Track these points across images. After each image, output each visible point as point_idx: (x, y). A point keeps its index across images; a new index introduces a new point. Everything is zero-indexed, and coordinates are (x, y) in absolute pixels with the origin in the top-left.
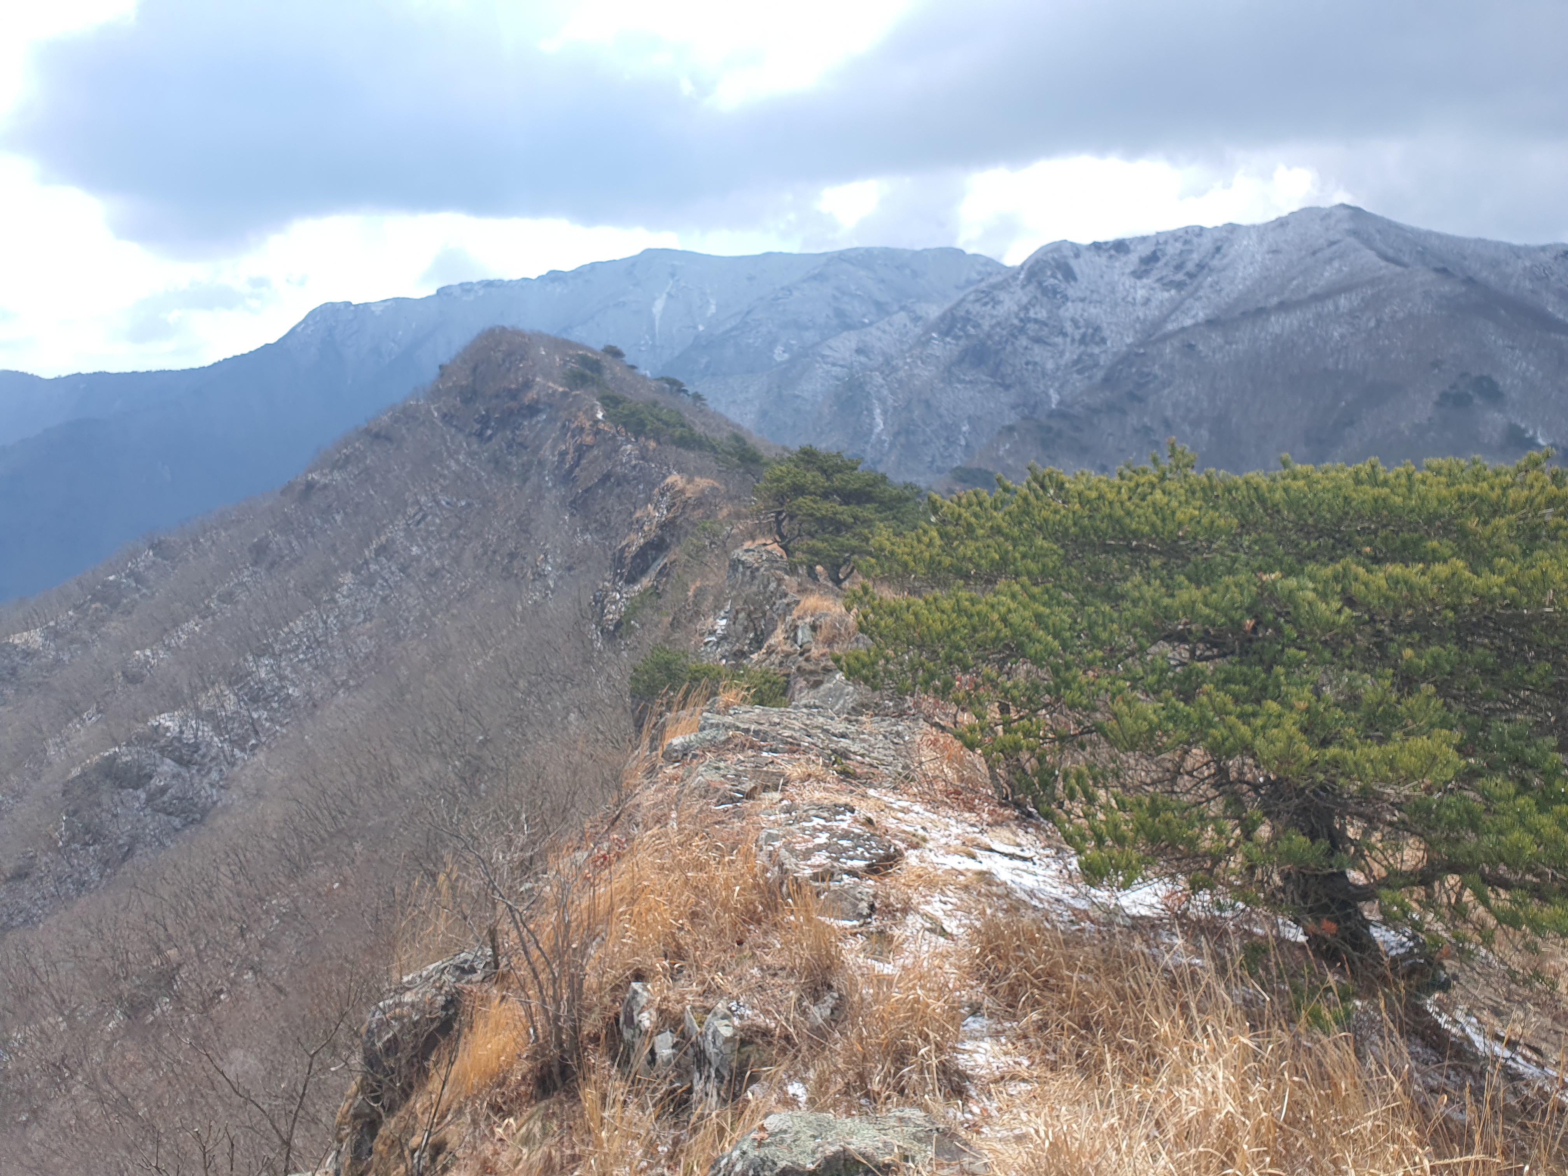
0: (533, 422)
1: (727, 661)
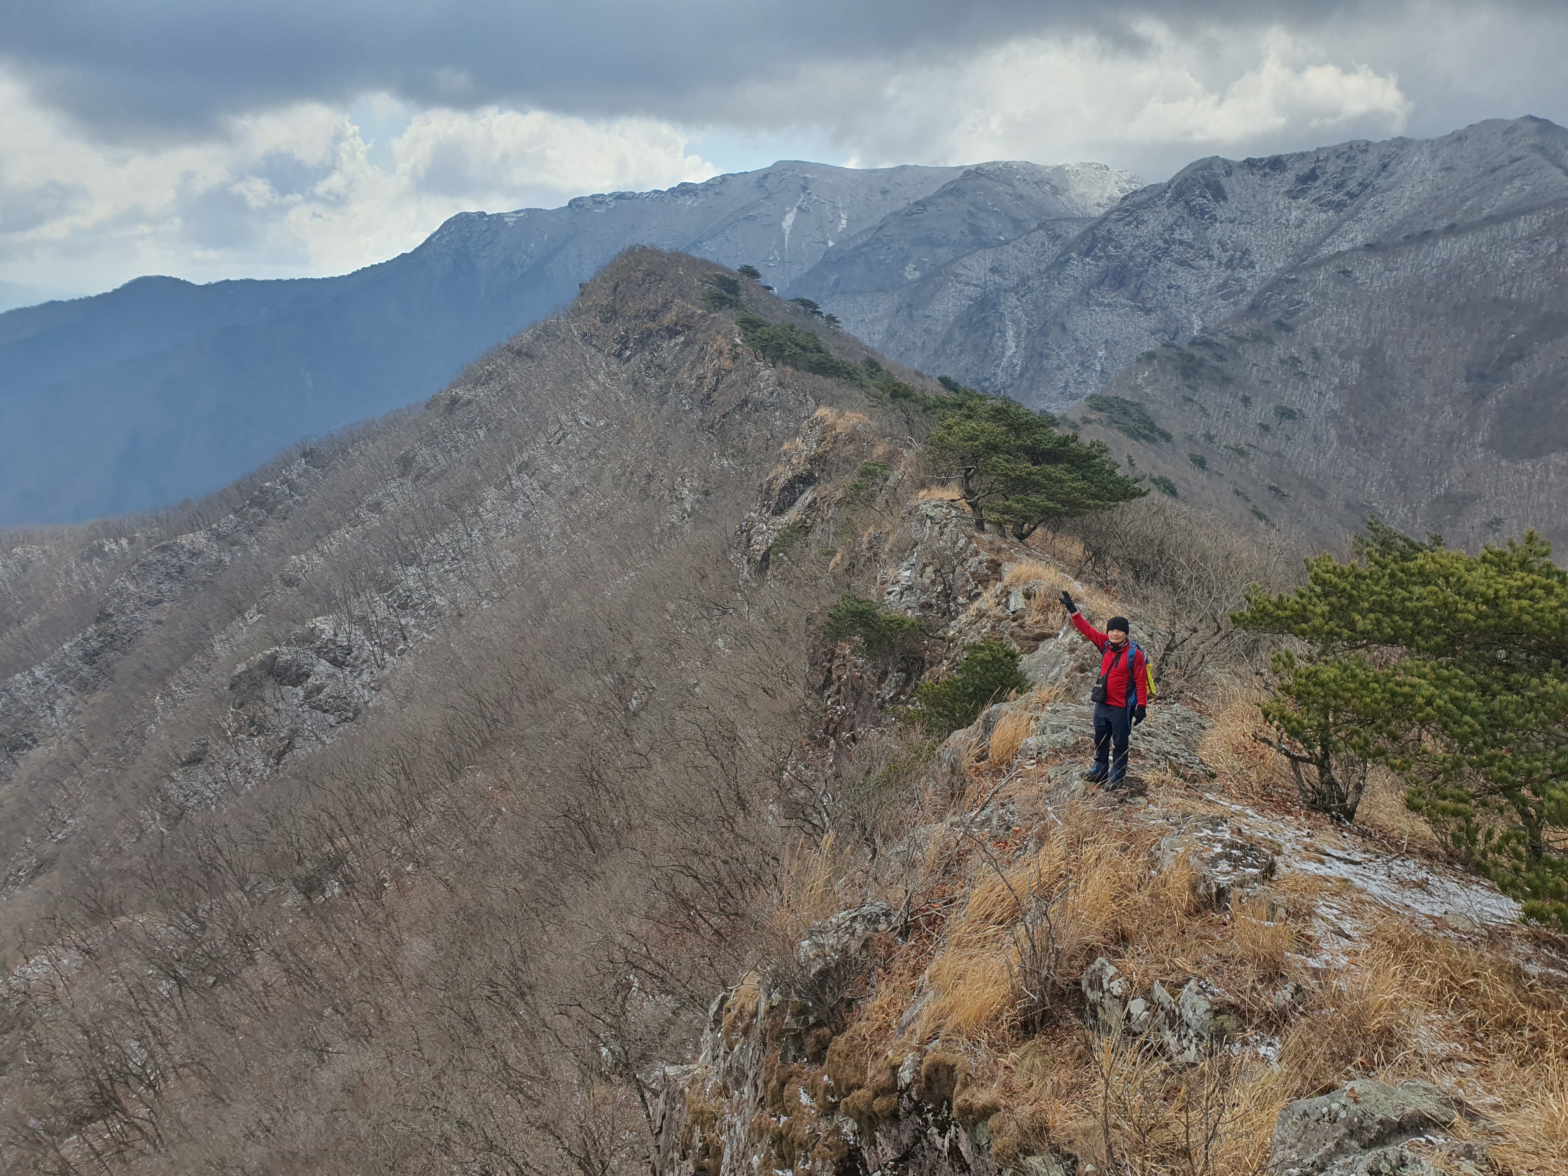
0: (672, 345)
1: (913, 613)
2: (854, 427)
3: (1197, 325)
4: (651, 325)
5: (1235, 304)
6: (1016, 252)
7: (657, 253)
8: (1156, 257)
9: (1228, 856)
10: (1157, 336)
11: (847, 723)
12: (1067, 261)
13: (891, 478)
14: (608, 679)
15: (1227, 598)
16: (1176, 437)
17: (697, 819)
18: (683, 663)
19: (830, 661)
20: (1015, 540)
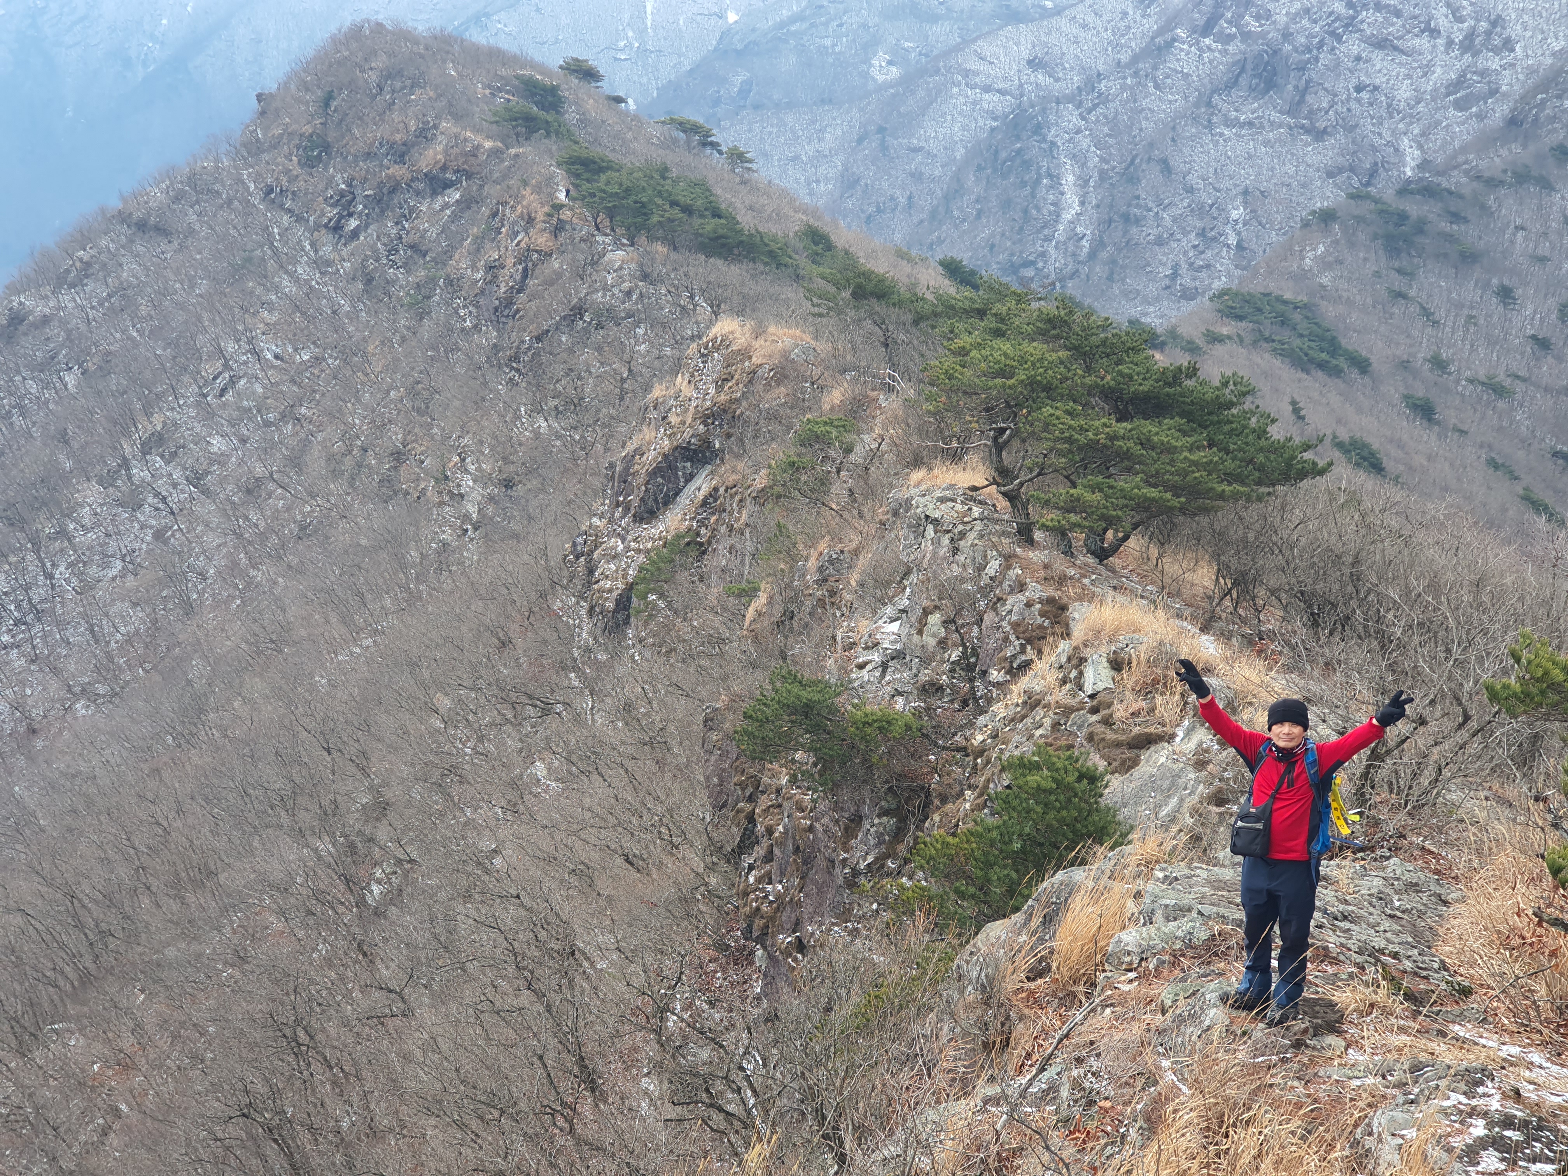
0: (437, 206)
1: (908, 702)
2: (785, 355)
3: (1411, 157)
4: (398, 171)
5: (1480, 117)
6: (1075, 29)
7: (404, 35)
8: (1333, 34)
9: (1497, 1143)
10: (1339, 180)
11: (787, 916)
12: (1170, 44)
13: (858, 449)
14: (325, 846)
15: (1480, 660)
16: (1376, 364)
17: (502, 1112)
18: (469, 812)
19: (751, 799)
20: (1091, 560)
